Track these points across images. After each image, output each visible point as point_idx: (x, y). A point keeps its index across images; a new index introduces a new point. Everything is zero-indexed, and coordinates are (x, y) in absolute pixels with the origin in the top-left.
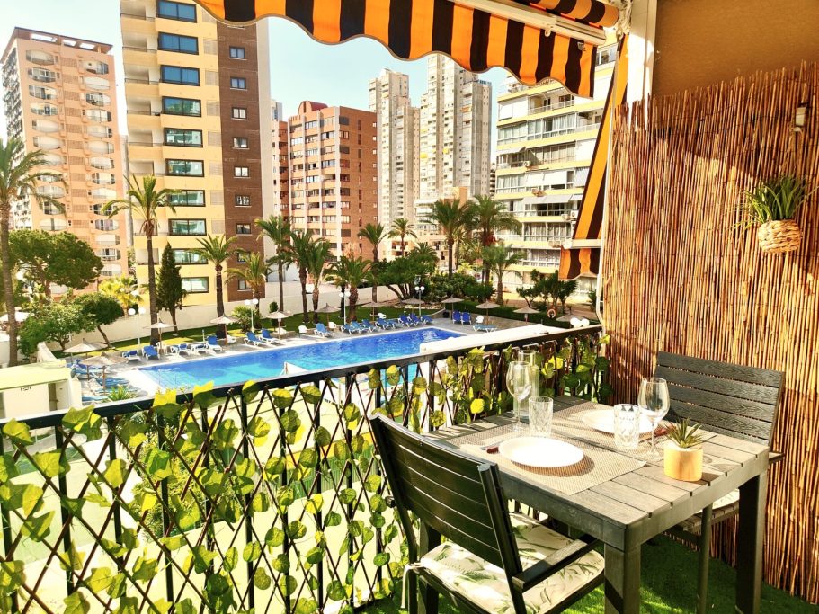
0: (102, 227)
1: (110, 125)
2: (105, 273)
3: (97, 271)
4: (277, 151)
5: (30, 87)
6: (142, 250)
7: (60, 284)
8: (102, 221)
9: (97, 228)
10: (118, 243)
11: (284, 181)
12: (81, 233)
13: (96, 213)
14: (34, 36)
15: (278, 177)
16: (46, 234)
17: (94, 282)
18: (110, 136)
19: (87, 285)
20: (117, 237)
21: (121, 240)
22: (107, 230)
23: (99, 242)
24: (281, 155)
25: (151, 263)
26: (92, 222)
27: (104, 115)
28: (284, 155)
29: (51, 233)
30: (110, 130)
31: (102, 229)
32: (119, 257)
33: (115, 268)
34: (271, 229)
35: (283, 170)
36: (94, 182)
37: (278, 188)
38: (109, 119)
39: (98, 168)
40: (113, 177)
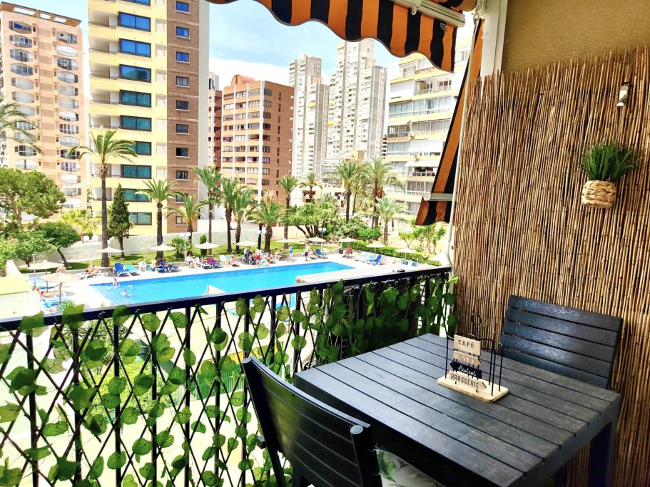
0: (66, 168)
1: (76, 85)
2: (68, 206)
3: (60, 204)
4: (213, 114)
5: (11, 51)
6: (97, 189)
7: (29, 213)
8: (67, 164)
9: (63, 169)
10: (79, 182)
11: (217, 138)
12: (49, 173)
13: (62, 156)
15: (212, 135)
16: (19, 171)
17: (57, 212)
18: (76, 95)
19: (52, 215)
20: (79, 177)
21: (82, 180)
22: (71, 171)
23: (65, 181)
24: (215, 117)
25: (104, 199)
26: (58, 164)
27: (72, 77)
28: (218, 118)
29: (24, 171)
30: (76, 90)
31: (67, 170)
32: (80, 194)
33: (77, 204)
34: (205, 175)
35: (217, 129)
36: (61, 131)
37: (212, 144)
38: (76, 81)
39: (65, 120)
40: (77, 128)
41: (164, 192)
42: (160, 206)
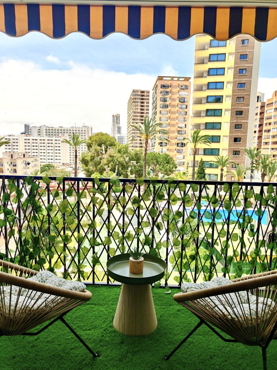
0: (179, 152)
1: (186, 110)
2: (178, 170)
3: (175, 169)
4: (258, 117)
5: (161, 98)
6: (191, 161)
7: (162, 173)
8: (179, 149)
9: (177, 152)
10: (184, 158)
11: (260, 131)
12: (171, 154)
13: (177, 146)
14: (164, 78)
15: (257, 129)
16: (159, 154)
17: (173, 173)
18: (186, 115)
19: (171, 174)
20: (184, 156)
21: (185, 157)
22: (181, 153)
23: (177, 158)
24: (260, 118)
25: (194, 166)
26: (176, 150)
27: (185, 106)
28: (262, 119)
29: (161, 154)
30: (186, 112)
32: (184, 164)
33: (182, 169)
34: (250, 152)
35: (261, 125)
36: (178, 133)
37: (257, 135)
38: (186, 108)
39: (180, 128)
40: (185, 131)
41: (225, 162)
42: (222, 170)
